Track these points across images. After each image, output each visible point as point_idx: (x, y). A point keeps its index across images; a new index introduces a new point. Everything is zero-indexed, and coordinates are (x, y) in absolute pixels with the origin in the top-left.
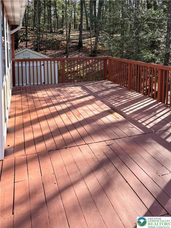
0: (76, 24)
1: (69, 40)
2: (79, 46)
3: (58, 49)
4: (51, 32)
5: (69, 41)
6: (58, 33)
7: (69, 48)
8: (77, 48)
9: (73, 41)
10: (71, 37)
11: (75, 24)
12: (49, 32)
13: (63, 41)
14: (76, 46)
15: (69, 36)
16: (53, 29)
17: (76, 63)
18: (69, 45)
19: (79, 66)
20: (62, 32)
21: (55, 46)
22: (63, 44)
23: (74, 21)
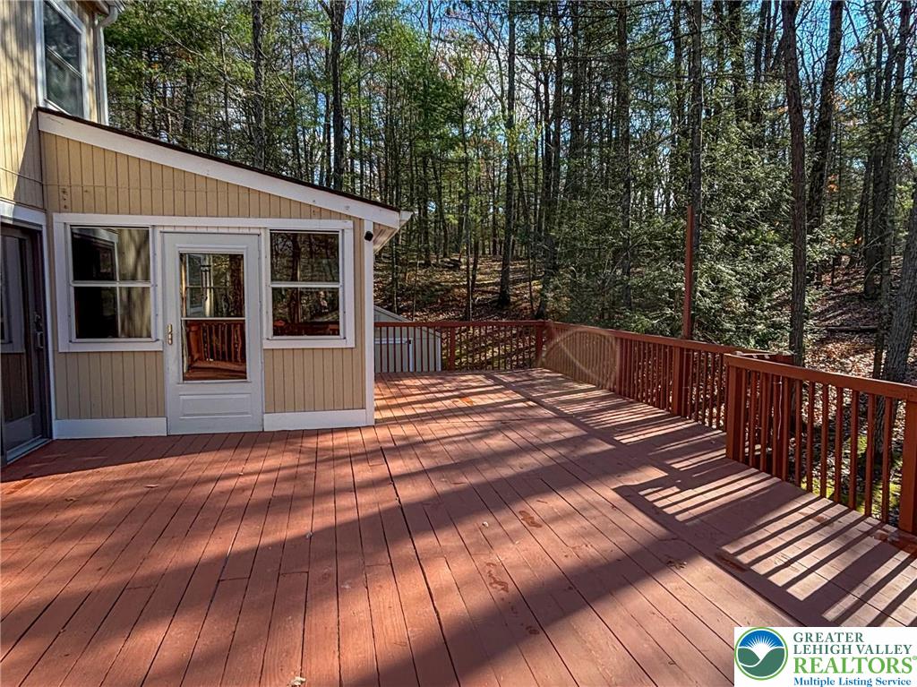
0: (498, 240)
1: (473, 287)
2: (502, 302)
3: (445, 309)
4: (427, 264)
5: (473, 289)
6: (447, 267)
7: (473, 305)
8: (496, 307)
9: (485, 289)
10: (479, 277)
11: (495, 242)
12: (422, 264)
13: (459, 287)
14: (494, 302)
15: (474, 277)
16: (433, 255)
17: (490, 344)
18: (474, 300)
19: (496, 349)
20: (455, 266)
21: (437, 303)
22: (459, 296)
23: (494, 229)
